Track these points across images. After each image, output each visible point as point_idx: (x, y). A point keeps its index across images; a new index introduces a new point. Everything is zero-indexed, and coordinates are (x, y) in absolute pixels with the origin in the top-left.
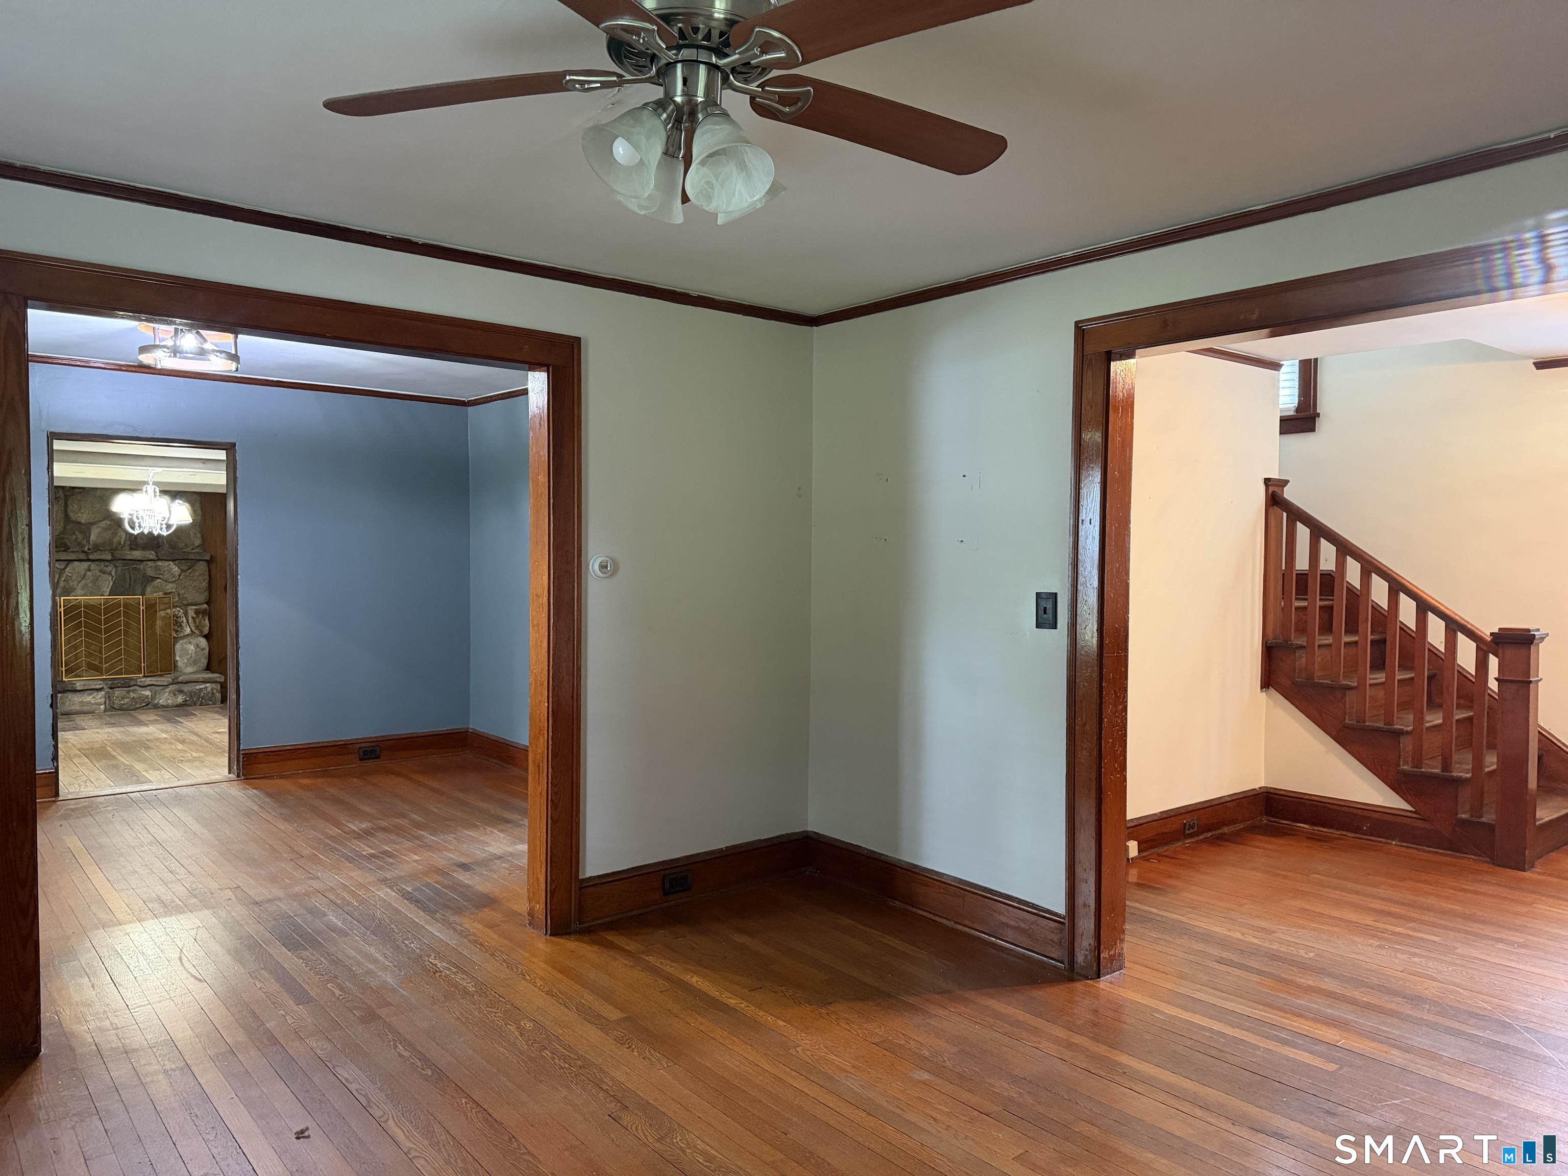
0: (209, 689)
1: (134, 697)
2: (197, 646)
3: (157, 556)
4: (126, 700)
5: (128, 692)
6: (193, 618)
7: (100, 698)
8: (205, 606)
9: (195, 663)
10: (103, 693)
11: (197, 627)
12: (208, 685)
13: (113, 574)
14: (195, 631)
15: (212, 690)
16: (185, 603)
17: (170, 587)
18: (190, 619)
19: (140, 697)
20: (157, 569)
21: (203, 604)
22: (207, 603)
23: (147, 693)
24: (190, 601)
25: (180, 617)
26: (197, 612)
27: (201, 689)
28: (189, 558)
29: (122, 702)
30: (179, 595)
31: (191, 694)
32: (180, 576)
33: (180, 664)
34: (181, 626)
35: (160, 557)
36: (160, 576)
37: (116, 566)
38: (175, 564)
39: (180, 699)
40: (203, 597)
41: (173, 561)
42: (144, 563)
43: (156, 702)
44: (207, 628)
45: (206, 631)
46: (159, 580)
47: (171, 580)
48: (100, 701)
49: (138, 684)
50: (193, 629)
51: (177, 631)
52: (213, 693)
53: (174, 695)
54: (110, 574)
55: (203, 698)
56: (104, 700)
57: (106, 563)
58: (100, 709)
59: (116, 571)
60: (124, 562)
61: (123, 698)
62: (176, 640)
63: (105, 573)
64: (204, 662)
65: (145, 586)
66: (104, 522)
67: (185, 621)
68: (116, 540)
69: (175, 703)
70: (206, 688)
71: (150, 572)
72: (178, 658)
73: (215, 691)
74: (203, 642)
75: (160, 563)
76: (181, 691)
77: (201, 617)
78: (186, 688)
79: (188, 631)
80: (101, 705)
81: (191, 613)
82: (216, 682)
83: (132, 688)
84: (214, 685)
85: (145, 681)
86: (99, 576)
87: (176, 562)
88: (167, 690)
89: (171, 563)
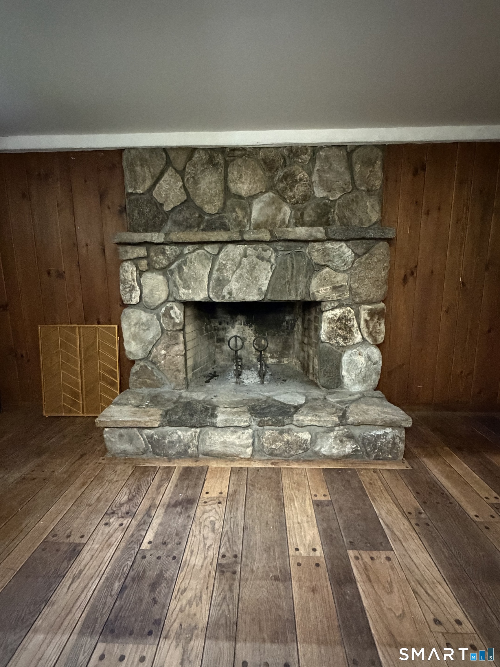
0: (389, 437)
1: (288, 441)
2: (369, 358)
3: (326, 233)
4: (279, 444)
5: (281, 433)
6: (366, 321)
7: (247, 439)
8: (382, 305)
9: (364, 379)
10: (250, 431)
11: (370, 334)
12: (388, 430)
13: (273, 260)
14: (367, 339)
15: (394, 438)
16: (357, 300)
17: (341, 278)
18: (362, 323)
19: (296, 442)
20: (325, 253)
21: (379, 302)
22: (383, 301)
23: (306, 436)
24: (364, 298)
25: (350, 320)
26: (372, 313)
27: (379, 436)
28: (368, 236)
29: (273, 447)
30: (351, 289)
31: (365, 442)
32: (353, 262)
33: (346, 380)
34: (351, 331)
35: (331, 235)
36: (329, 264)
37: (276, 251)
38: (349, 247)
39: (349, 448)
40: (378, 293)
41: (346, 241)
42: (310, 245)
43: (317, 449)
44: (383, 335)
45: (381, 338)
46: (327, 269)
47: (342, 269)
48: (246, 442)
49: (294, 423)
50: (366, 335)
51: (345, 339)
52: (394, 443)
53: (341, 441)
54: (269, 261)
55: (380, 449)
56: (251, 441)
57: (265, 246)
58: (246, 453)
59: (277, 257)
60: (287, 244)
61: (275, 441)
62: (344, 348)
63: (262, 259)
64: (375, 379)
65: (310, 278)
66: (267, 195)
67: (356, 325)
68: (280, 217)
69: (342, 454)
70: (386, 434)
71: (317, 258)
72: (344, 373)
73: (397, 440)
74: (376, 354)
75: (329, 245)
76: (350, 437)
77: (376, 320)
78: (357, 432)
79: (358, 338)
80: (248, 447)
81: (364, 315)
82: (400, 427)
83: (286, 427)
84: (396, 432)
85: (303, 421)
86: (257, 264)
87: (350, 243)
88: (332, 434)
89: (344, 244)
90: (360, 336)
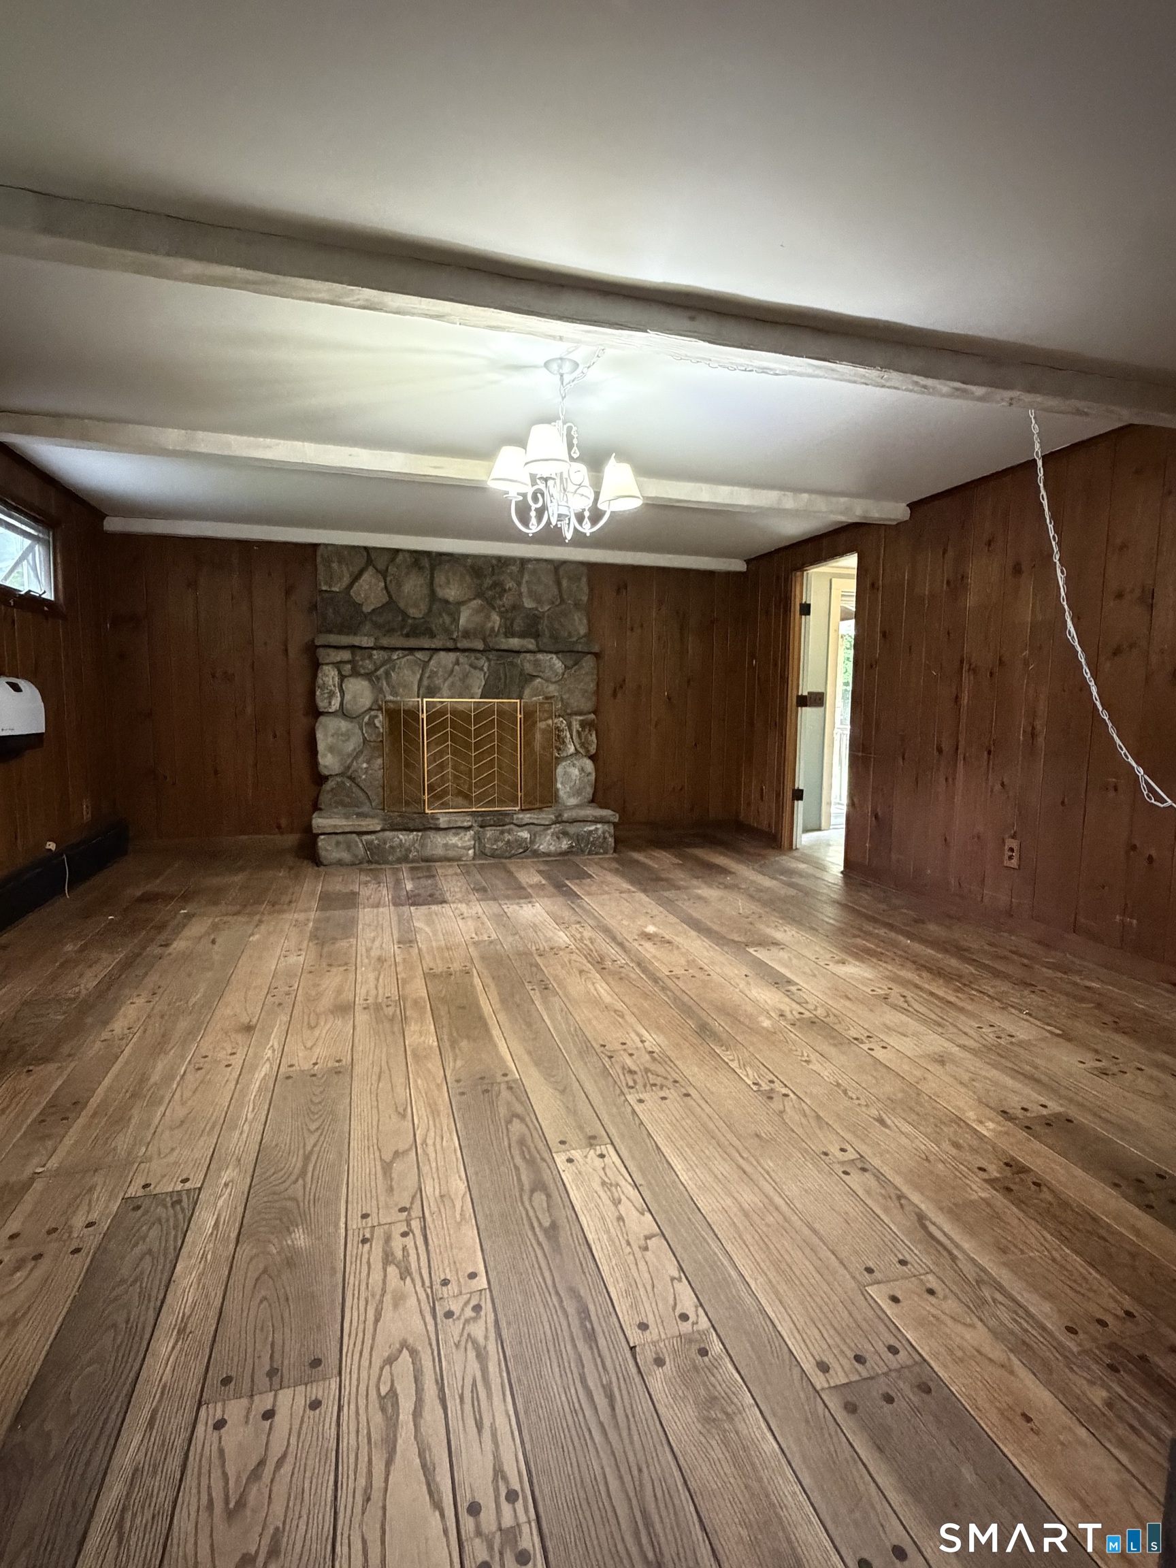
0: (600, 832)
1: (509, 840)
2: (582, 770)
3: (537, 646)
4: (500, 844)
5: (502, 832)
6: (578, 732)
7: (469, 840)
8: (592, 716)
9: (578, 792)
10: (472, 832)
11: (582, 745)
12: (599, 826)
13: (485, 669)
14: (580, 750)
15: (604, 833)
16: (569, 711)
17: (552, 689)
18: (574, 733)
19: (516, 841)
20: (537, 663)
21: (590, 713)
22: (595, 712)
23: (525, 834)
24: (575, 709)
25: (563, 731)
26: (583, 724)
27: (591, 831)
28: (575, 649)
29: (495, 847)
30: (562, 700)
31: (578, 838)
32: (563, 674)
33: (561, 793)
34: (564, 742)
35: (542, 647)
36: (541, 674)
37: (489, 660)
38: (558, 658)
39: (565, 844)
40: (587, 705)
41: (556, 653)
42: (522, 655)
43: (536, 847)
44: (594, 746)
45: (593, 750)
46: (539, 680)
47: (554, 680)
48: (468, 843)
49: (515, 822)
50: (578, 746)
51: (559, 749)
52: (605, 838)
53: (558, 838)
54: (481, 669)
55: (593, 844)
56: (473, 842)
57: (479, 655)
58: (467, 854)
59: (489, 665)
60: (500, 653)
61: (496, 841)
62: (559, 760)
63: (475, 668)
64: (589, 791)
65: (523, 688)
66: (475, 602)
67: (568, 736)
68: (490, 625)
69: (559, 850)
70: (597, 829)
71: (529, 668)
72: (559, 786)
73: (607, 835)
74: (589, 765)
75: (540, 656)
76: (565, 834)
77: (587, 730)
78: (572, 829)
79: (572, 749)
80: (469, 849)
81: (576, 726)
82: (608, 822)
83: (507, 827)
84: (606, 827)
85: (522, 819)
86: (469, 672)
87: (560, 655)
88: (549, 832)
89: (554, 656)
90: (573, 747)
